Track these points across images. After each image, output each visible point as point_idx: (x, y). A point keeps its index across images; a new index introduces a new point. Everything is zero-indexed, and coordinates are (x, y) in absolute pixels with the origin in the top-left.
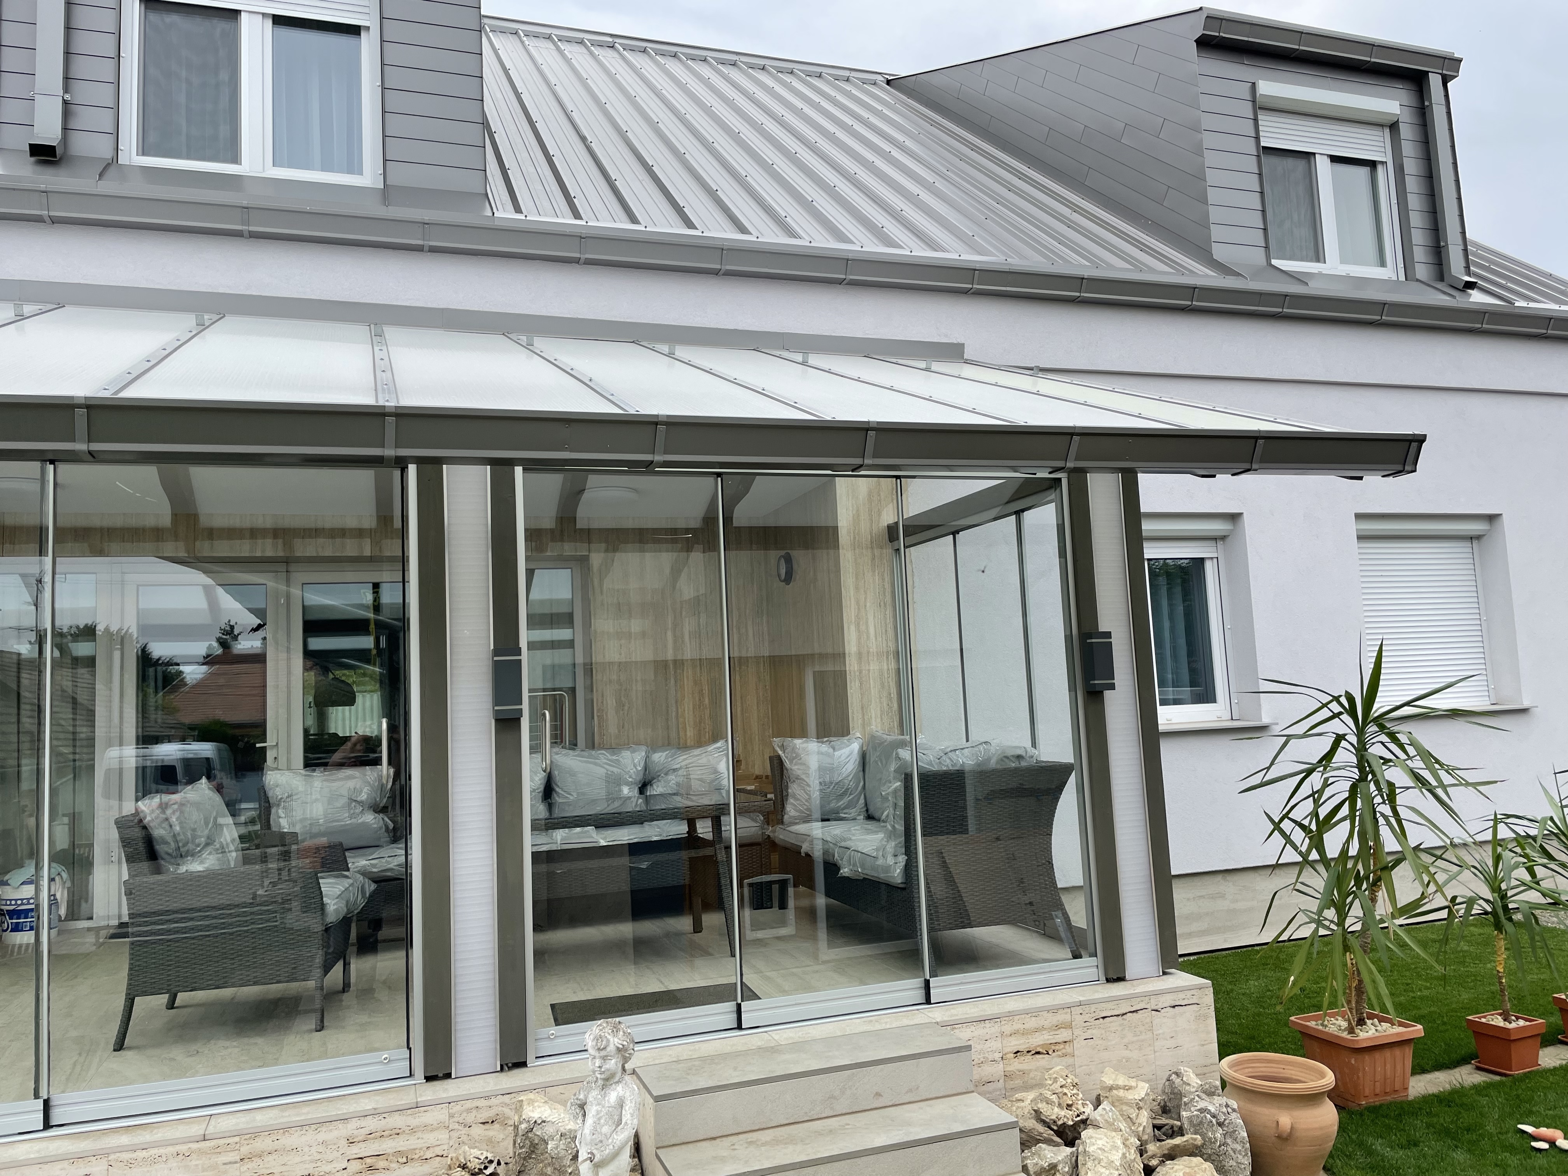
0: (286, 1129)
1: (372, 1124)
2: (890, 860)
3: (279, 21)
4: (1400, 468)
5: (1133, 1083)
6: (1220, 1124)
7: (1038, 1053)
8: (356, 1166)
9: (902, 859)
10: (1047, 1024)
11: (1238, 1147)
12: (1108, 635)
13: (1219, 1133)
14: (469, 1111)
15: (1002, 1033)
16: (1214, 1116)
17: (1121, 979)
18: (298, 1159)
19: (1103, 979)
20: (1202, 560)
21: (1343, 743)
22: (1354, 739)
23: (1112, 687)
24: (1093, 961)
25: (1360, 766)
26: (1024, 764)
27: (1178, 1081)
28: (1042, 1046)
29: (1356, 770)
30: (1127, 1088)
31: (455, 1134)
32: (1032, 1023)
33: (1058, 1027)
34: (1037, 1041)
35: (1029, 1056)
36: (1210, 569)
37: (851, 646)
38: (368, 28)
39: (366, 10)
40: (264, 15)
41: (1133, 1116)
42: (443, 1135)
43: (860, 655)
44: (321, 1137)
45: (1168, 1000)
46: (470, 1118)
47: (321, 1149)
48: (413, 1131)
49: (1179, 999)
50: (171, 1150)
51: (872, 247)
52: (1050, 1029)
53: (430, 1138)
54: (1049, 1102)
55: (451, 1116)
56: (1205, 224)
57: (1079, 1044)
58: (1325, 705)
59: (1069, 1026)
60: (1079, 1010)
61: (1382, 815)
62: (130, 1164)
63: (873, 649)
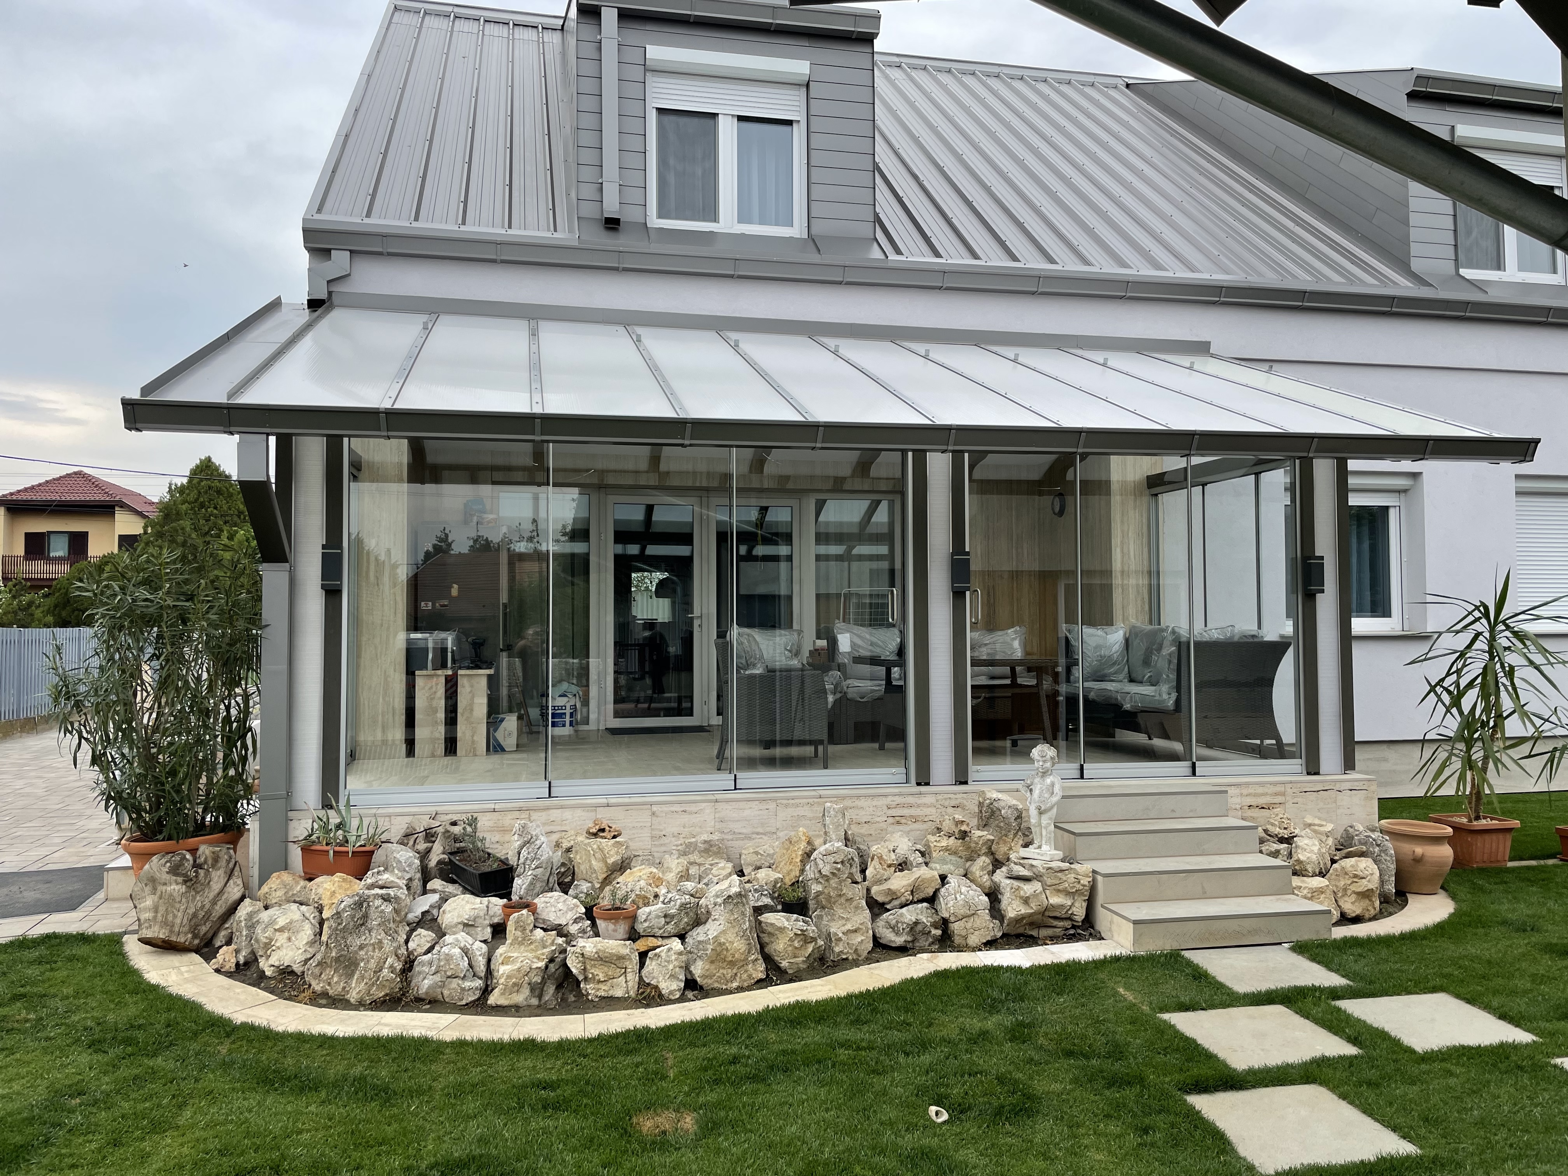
0: (858, 797)
1: (898, 800)
2: (1165, 696)
3: (741, 118)
4: (1522, 458)
5: (1324, 823)
6: (1378, 845)
7: (1263, 808)
8: (891, 820)
9: (1174, 695)
10: (1270, 791)
11: (1388, 859)
12: (1322, 558)
13: (1377, 849)
14: (946, 799)
15: (1241, 794)
16: (1374, 840)
17: (1317, 773)
18: (864, 813)
19: (1305, 772)
20: (1387, 508)
21: (1481, 638)
22: (1487, 635)
23: (1323, 591)
24: (1299, 761)
25: (1490, 652)
26: (1256, 640)
27: (1351, 830)
28: (1266, 804)
29: (1487, 655)
30: (1322, 826)
31: (939, 811)
32: (1260, 790)
33: (1276, 794)
34: (1262, 801)
35: (1257, 809)
36: (1393, 515)
37: (1117, 565)
38: (799, 121)
39: (798, 109)
40: (733, 116)
41: (1324, 840)
42: (933, 810)
43: (1123, 572)
44: (875, 803)
45: (1348, 785)
46: (946, 803)
47: (875, 809)
48: (919, 806)
49: (1355, 785)
50: (804, 801)
51: (1147, 272)
52: (1271, 795)
53: (927, 811)
54: (1273, 825)
55: (937, 801)
56: (1406, 241)
57: (1289, 805)
58: (1470, 613)
59: (1283, 794)
60: (1290, 785)
61: (1503, 684)
62: (786, 806)
63: (1133, 567)
